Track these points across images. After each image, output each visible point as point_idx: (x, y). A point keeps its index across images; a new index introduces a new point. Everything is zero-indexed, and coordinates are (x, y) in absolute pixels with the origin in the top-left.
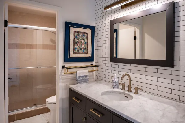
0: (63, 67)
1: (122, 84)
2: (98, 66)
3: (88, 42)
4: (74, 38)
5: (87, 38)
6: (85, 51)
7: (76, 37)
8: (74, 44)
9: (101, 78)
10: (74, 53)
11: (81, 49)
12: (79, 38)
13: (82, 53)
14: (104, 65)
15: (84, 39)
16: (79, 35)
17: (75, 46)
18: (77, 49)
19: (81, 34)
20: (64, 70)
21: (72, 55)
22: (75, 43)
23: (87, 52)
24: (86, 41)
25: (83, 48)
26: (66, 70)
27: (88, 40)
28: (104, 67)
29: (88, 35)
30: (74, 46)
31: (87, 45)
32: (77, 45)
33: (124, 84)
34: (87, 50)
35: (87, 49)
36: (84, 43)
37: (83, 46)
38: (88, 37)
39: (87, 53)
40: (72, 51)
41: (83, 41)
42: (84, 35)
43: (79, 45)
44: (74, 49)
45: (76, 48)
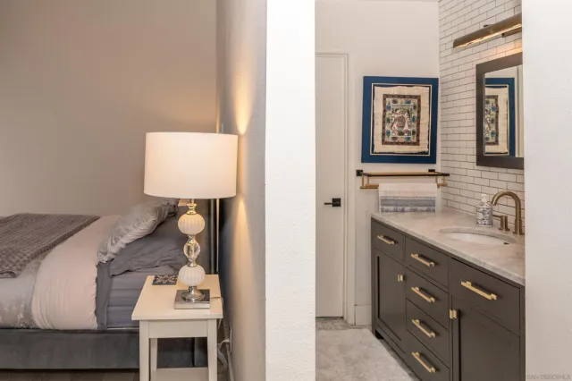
0: (359, 173)
1: (501, 217)
2: (448, 175)
3: (419, 117)
4: (385, 111)
5: (418, 108)
6: (413, 139)
7: (389, 108)
8: (384, 122)
9: (457, 205)
10: (384, 142)
11: (401, 134)
12: (396, 110)
13: (403, 143)
14: (463, 172)
15: (408, 112)
16: (395, 102)
17: (387, 128)
18: (392, 135)
19: (399, 100)
20: (360, 178)
21: (379, 148)
22: (385, 120)
23: (418, 140)
24: (415, 114)
25: (407, 132)
26: (366, 178)
27: (419, 112)
28: (463, 179)
29: (419, 101)
30: (384, 128)
31: (418, 124)
32: (390, 125)
33: (506, 217)
34: (418, 136)
35: (417, 133)
36: (407, 120)
37: (406, 127)
38: (419, 106)
39: (417, 143)
40: (380, 139)
41: (406, 115)
42: (409, 102)
43: (395, 125)
44: (383, 135)
45: (389, 133)
